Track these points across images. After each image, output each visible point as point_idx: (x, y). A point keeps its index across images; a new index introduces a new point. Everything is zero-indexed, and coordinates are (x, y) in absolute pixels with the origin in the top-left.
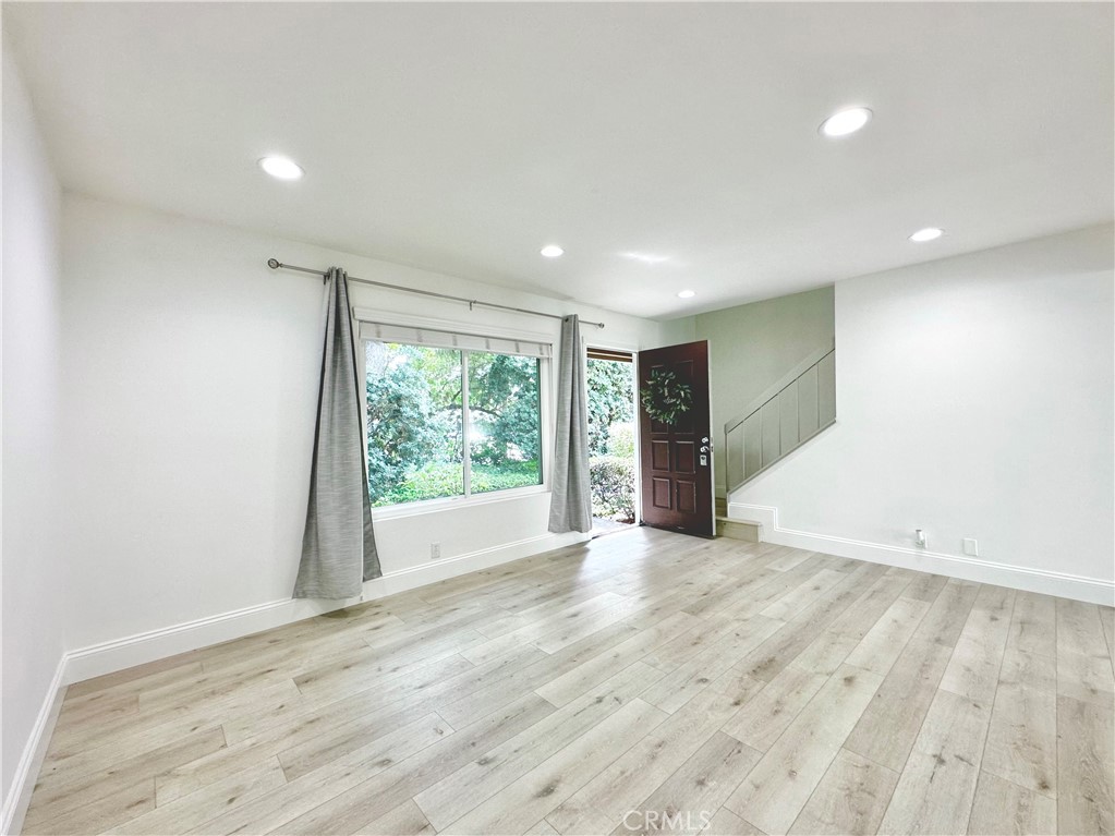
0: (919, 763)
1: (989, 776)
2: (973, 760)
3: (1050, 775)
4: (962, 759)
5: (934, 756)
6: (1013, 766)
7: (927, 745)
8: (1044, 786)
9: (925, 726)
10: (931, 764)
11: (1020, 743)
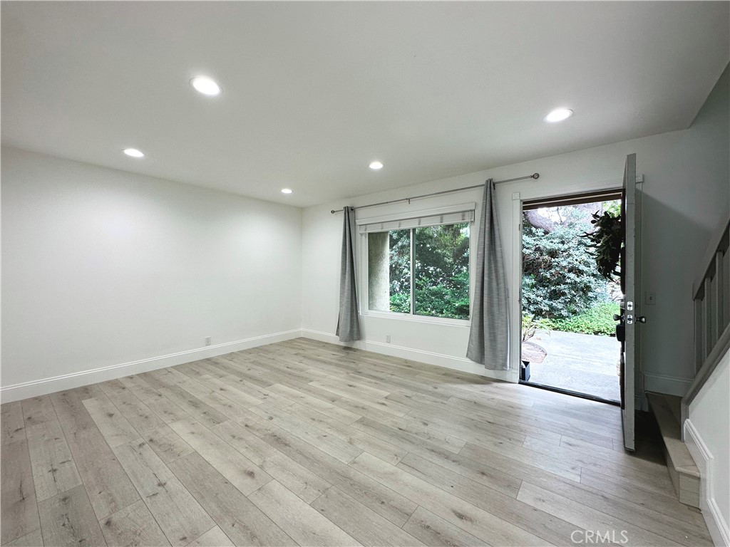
0: (166, 474)
1: (136, 500)
2: (149, 500)
3: (108, 534)
4: (154, 495)
5: (165, 484)
6: (130, 518)
7: (174, 484)
8: (108, 523)
9: (187, 492)
10: (163, 479)
11: (137, 538)
